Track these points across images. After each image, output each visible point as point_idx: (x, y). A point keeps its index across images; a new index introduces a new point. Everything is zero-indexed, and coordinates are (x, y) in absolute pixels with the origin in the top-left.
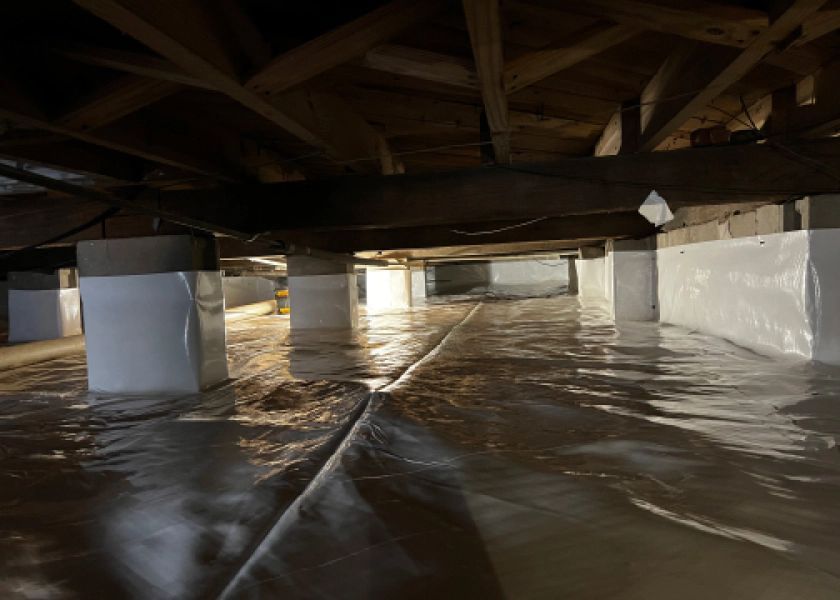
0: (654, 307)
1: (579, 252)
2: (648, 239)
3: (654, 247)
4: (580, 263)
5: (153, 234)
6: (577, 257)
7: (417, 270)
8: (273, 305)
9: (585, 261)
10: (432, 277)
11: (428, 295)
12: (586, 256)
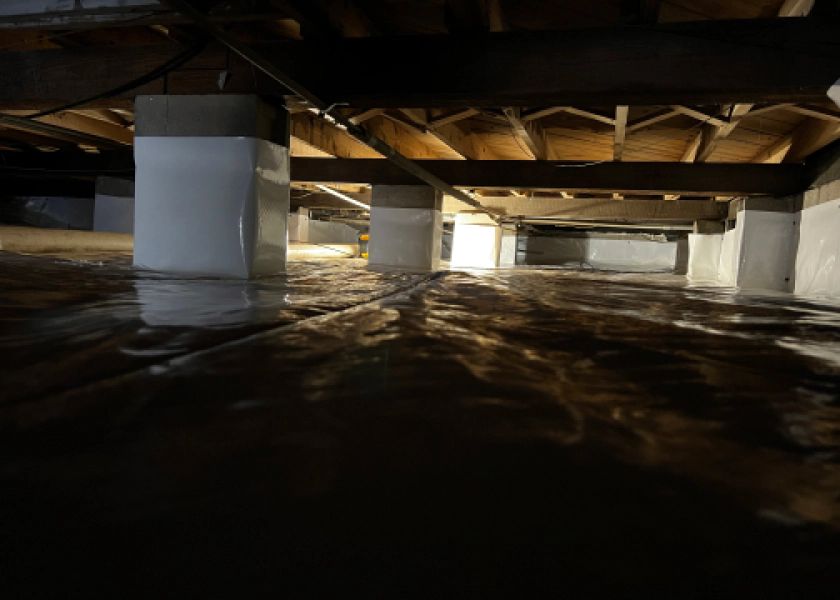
0: (787, 280)
1: (695, 227)
2: (789, 200)
3: (798, 207)
4: (694, 239)
5: (218, 92)
6: (691, 232)
7: (508, 235)
8: (355, 248)
9: (700, 236)
10: (522, 247)
11: (517, 263)
12: (700, 231)
